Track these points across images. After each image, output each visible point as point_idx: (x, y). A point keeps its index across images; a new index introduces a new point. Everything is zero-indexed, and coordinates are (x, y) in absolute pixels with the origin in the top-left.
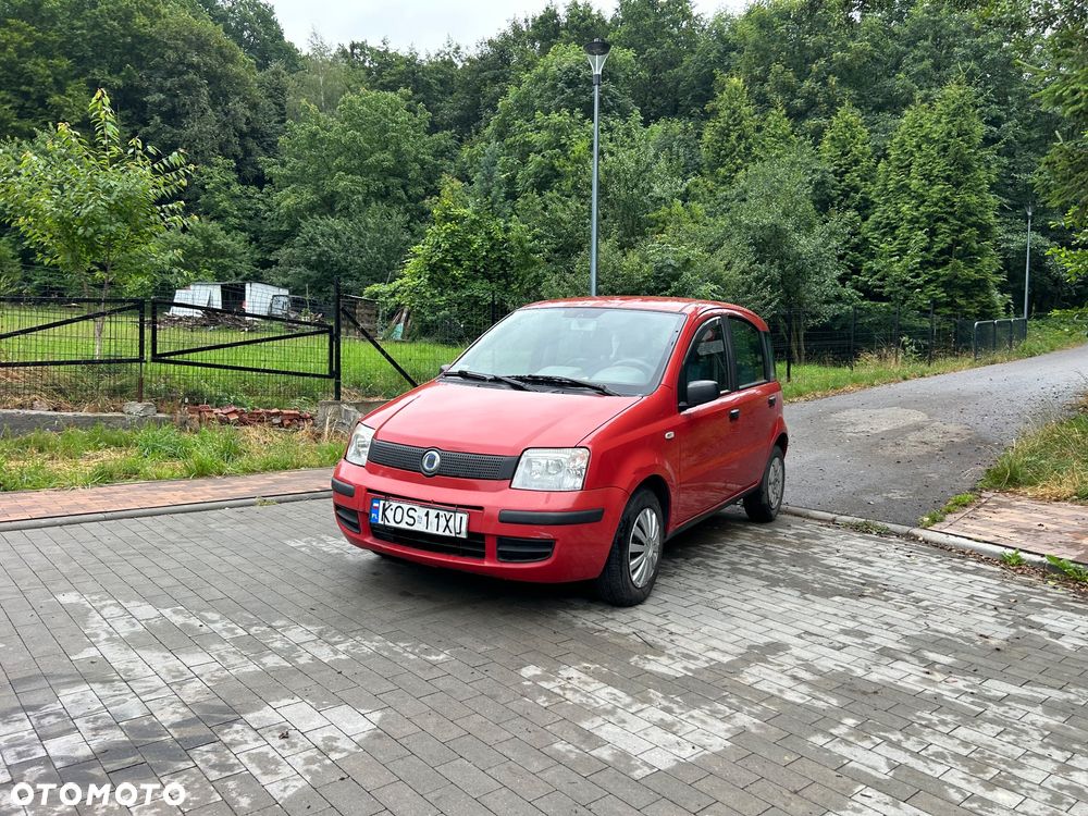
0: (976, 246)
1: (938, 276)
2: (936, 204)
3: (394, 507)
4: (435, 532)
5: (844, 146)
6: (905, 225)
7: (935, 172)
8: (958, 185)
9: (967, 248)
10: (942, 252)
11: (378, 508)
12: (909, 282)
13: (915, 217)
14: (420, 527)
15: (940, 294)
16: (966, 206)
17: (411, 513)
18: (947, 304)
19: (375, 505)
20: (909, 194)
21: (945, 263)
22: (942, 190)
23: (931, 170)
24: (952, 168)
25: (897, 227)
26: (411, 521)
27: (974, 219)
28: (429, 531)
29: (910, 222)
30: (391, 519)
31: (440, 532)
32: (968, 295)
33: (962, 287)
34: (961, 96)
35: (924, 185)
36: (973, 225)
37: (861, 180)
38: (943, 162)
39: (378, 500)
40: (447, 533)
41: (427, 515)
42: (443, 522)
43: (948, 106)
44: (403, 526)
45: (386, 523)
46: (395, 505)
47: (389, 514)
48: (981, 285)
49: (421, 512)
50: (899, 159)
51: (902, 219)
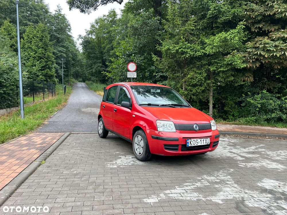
0: (51, 66)
1: (42, 73)
2: (40, 54)
3: (192, 141)
4: (203, 144)
5: (9, 32)
6: (31, 59)
7: (39, 45)
8: (45, 50)
9: (49, 66)
10: (42, 67)
11: (188, 142)
12: (36, 74)
13: (35, 56)
14: (199, 144)
15: (44, 78)
16: (48, 56)
17: (197, 141)
18: (45, 81)
19: (188, 141)
20: (32, 50)
21: (44, 70)
22: (42, 50)
23: (38, 45)
24: (44, 45)
25: (29, 59)
26: (197, 143)
27: (50, 59)
28: (202, 145)
29: (33, 57)
30: (192, 144)
31: (204, 144)
32: (50, 79)
33: (49, 76)
34: (44, 27)
35: (36, 48)
36: (50, 61)
37: (16, 43)
38: (41, 43)
39: (188, 140)
40: (206, 144)
41: (201, 141)
42: (205, 141)
43: (40, 28)
44: (196, 145)
45: (192, 145)
46: (193, 140)
47: (192, 143)
48: (52, 76)
49: (199, 140)
50: (28, 40)
51: (30, 56)
